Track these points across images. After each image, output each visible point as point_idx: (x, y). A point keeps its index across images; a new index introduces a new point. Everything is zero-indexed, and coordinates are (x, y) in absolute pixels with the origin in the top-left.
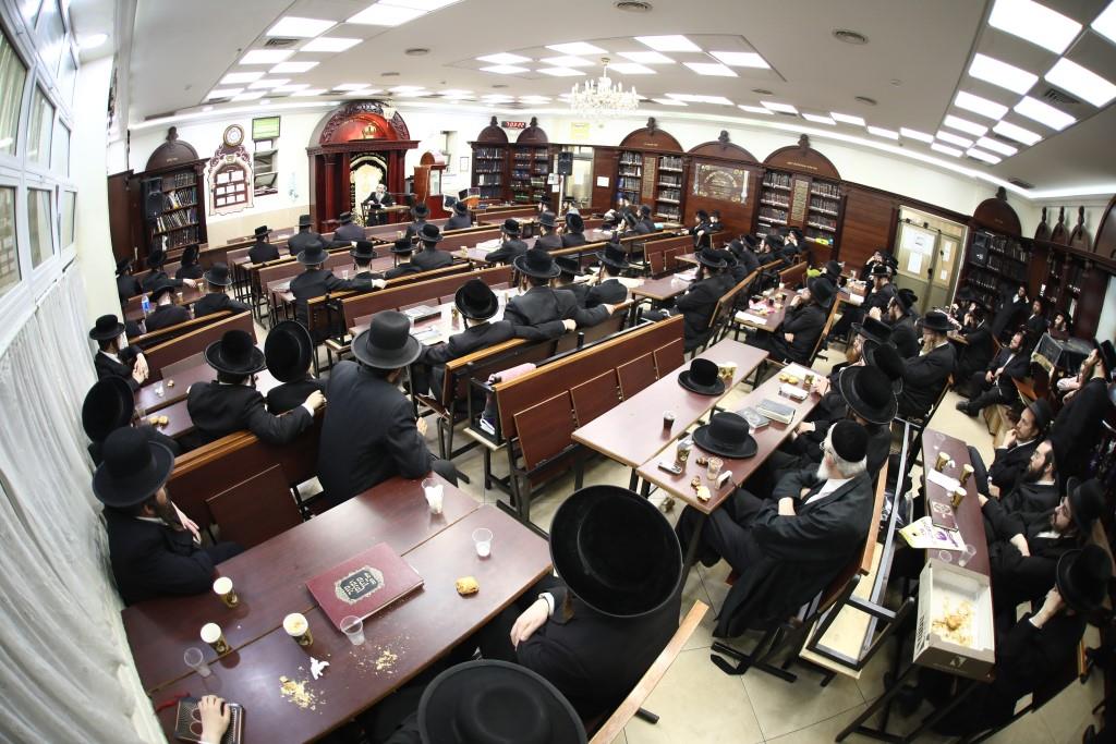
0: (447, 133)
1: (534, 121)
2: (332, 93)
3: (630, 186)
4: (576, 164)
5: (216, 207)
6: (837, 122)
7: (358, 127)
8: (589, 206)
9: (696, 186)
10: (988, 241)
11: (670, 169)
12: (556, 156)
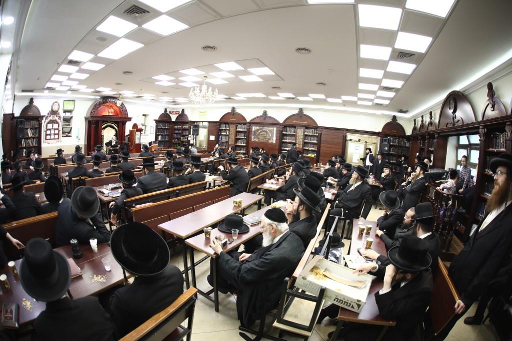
0: (145, 115)
1: (183, 110)
2: (96, 92)
3: (224, 139)
4: (201, 130)
5: (46, 139)
6: (313, 99)
7: (107, 109)
8: (206, 149)
9: (253, 137)
10: (389, 141)
11: (241, 130)
12: (192, 127)
